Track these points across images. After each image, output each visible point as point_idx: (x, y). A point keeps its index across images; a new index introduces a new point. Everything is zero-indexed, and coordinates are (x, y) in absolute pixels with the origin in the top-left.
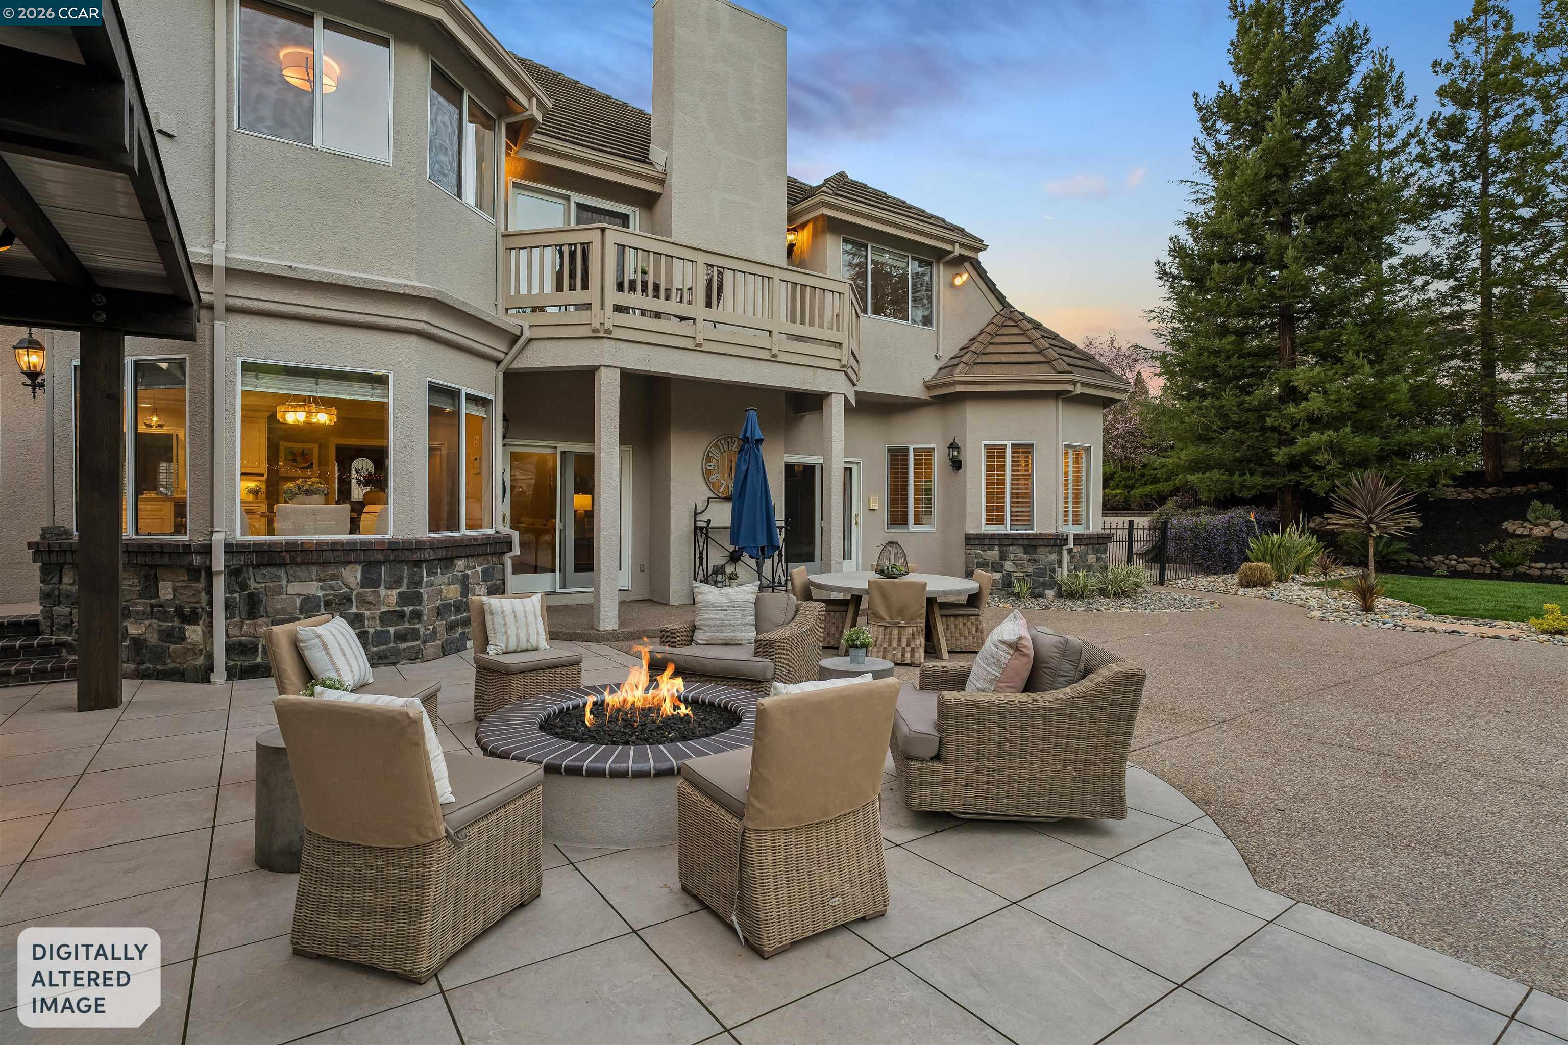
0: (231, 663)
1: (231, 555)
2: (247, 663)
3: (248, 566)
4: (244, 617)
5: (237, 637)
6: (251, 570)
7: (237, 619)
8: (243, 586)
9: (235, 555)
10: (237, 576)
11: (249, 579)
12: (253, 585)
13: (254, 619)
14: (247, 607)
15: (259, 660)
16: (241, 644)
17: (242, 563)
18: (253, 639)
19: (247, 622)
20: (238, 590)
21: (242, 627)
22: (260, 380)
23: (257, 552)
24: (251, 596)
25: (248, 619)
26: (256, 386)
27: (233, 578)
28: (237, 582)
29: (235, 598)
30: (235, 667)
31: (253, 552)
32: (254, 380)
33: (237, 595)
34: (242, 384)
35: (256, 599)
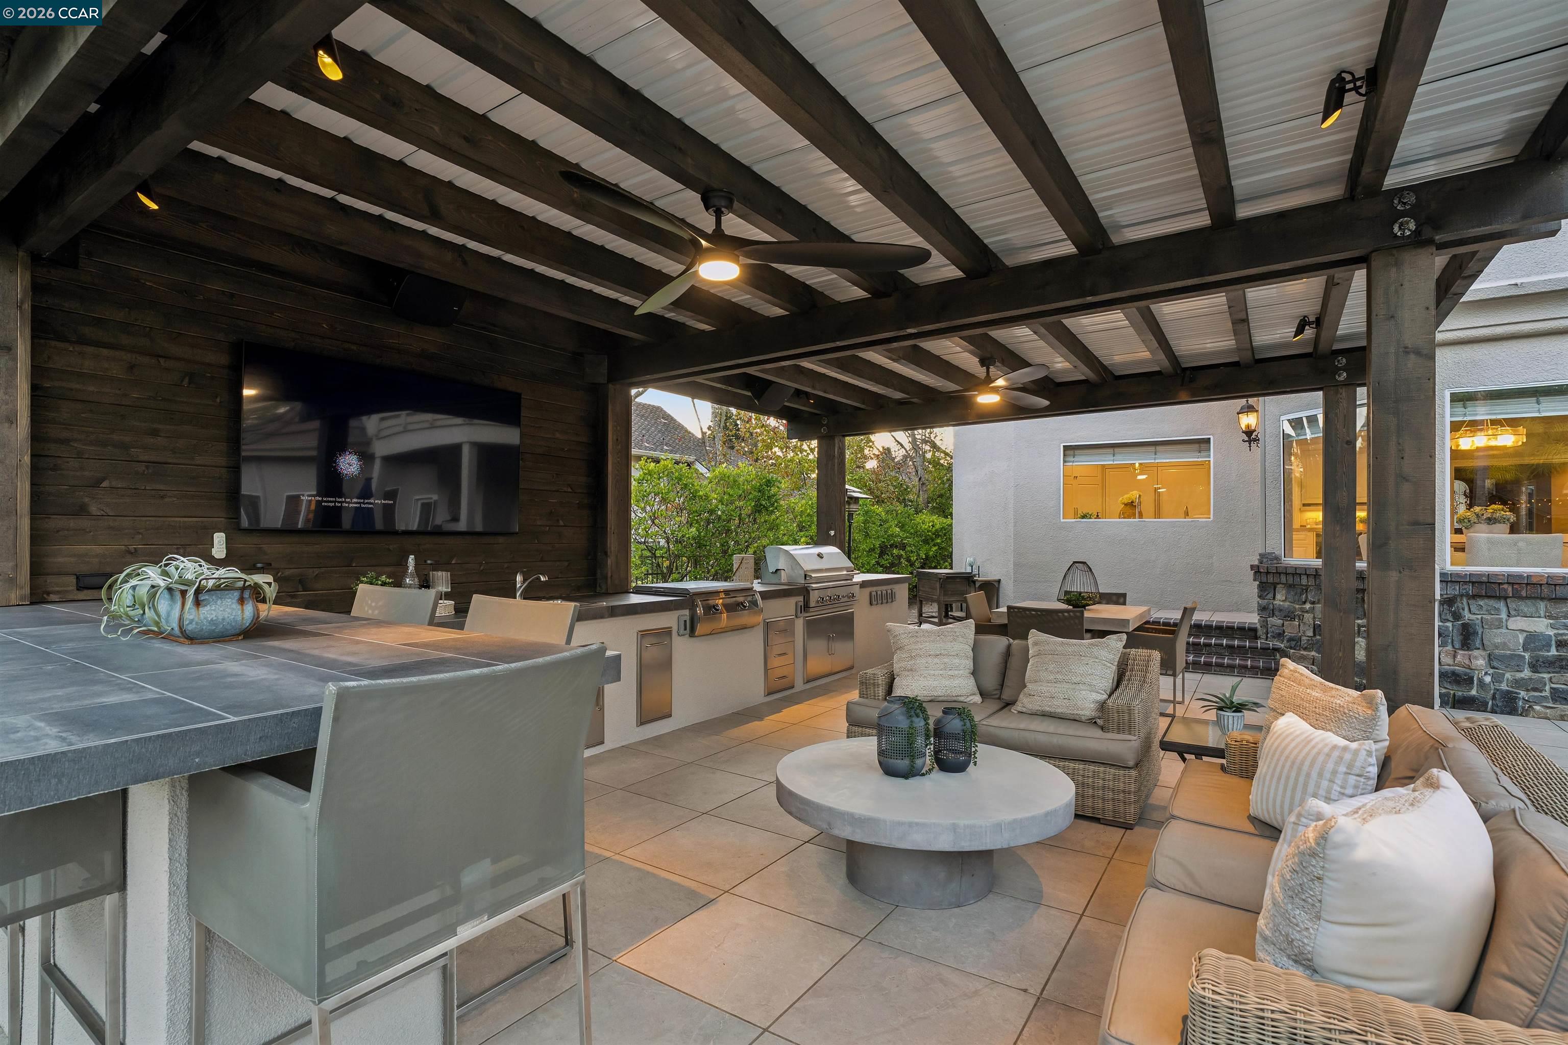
0: (1444, 691)
1: (1444, 584)
2: (1460, 693)
3: (1462, 596)
4: (1457, 647)
5: (1449, 665)
6: (1465, 600)
7: (1449, 648)
8: (1457, 616)
9: (1449, 584)
10: (1450, 606)
11: (1463, 609)
12: (1467, 615)
13: (1469, 649)
14: (1460, 637)
15: (1474, 692)
16: (1454, 673)
17: (1457, 593)
18: (1468, 671)
19: (1461, 652)
20: (1451, 619)
21: (1455, 657)
22: (1469, 409)
23: (1473, 583)
24: (1465, 626)
25: (1461, 649)
26: (1465, 415)
27: (1445, 606)
28: (1450, 611)
29: (1447, 627)
30: (1447, 695)
31: (1470, 582)
32: (1463, 409)
33: (1449, 624)
34: (1452, 416)
35: (1471, 630)
